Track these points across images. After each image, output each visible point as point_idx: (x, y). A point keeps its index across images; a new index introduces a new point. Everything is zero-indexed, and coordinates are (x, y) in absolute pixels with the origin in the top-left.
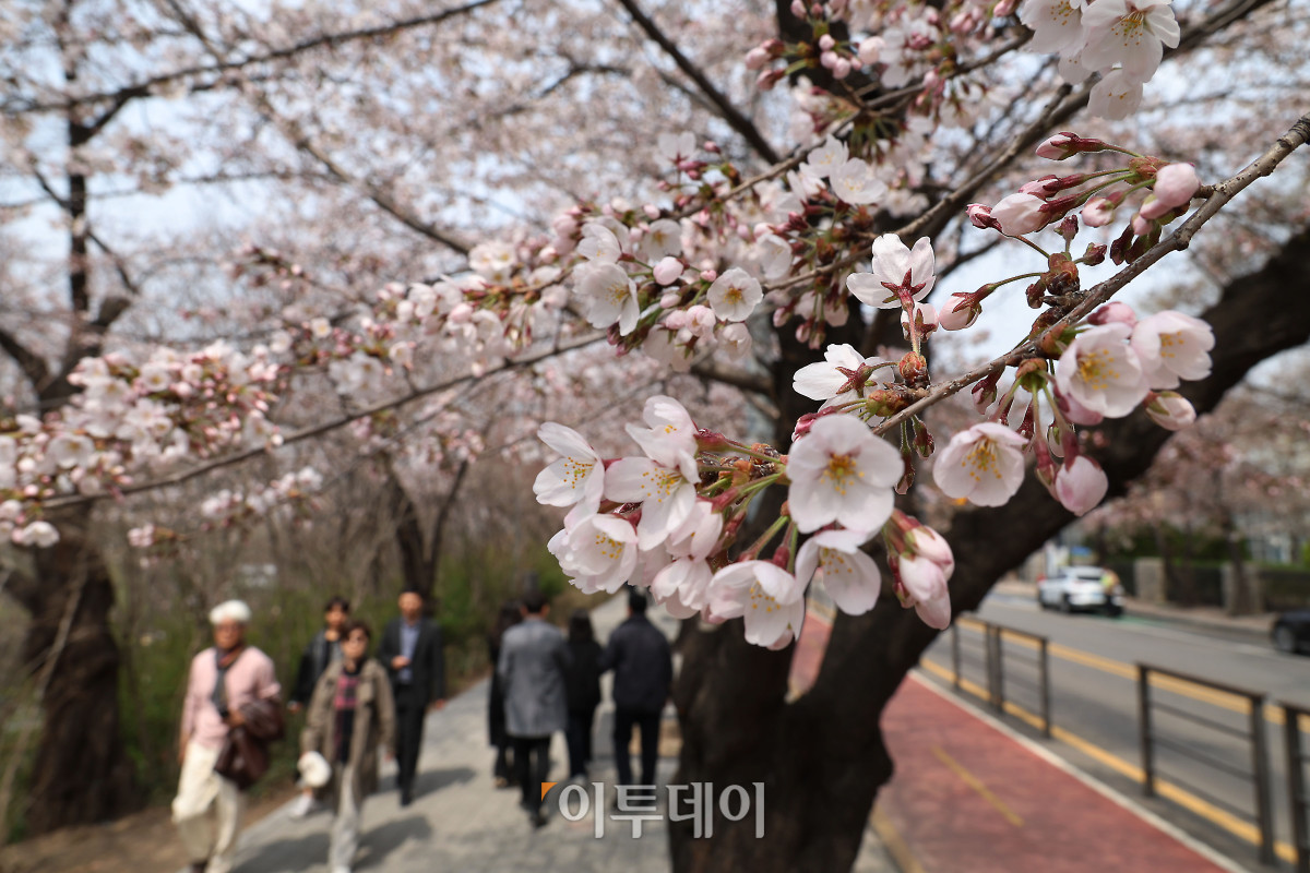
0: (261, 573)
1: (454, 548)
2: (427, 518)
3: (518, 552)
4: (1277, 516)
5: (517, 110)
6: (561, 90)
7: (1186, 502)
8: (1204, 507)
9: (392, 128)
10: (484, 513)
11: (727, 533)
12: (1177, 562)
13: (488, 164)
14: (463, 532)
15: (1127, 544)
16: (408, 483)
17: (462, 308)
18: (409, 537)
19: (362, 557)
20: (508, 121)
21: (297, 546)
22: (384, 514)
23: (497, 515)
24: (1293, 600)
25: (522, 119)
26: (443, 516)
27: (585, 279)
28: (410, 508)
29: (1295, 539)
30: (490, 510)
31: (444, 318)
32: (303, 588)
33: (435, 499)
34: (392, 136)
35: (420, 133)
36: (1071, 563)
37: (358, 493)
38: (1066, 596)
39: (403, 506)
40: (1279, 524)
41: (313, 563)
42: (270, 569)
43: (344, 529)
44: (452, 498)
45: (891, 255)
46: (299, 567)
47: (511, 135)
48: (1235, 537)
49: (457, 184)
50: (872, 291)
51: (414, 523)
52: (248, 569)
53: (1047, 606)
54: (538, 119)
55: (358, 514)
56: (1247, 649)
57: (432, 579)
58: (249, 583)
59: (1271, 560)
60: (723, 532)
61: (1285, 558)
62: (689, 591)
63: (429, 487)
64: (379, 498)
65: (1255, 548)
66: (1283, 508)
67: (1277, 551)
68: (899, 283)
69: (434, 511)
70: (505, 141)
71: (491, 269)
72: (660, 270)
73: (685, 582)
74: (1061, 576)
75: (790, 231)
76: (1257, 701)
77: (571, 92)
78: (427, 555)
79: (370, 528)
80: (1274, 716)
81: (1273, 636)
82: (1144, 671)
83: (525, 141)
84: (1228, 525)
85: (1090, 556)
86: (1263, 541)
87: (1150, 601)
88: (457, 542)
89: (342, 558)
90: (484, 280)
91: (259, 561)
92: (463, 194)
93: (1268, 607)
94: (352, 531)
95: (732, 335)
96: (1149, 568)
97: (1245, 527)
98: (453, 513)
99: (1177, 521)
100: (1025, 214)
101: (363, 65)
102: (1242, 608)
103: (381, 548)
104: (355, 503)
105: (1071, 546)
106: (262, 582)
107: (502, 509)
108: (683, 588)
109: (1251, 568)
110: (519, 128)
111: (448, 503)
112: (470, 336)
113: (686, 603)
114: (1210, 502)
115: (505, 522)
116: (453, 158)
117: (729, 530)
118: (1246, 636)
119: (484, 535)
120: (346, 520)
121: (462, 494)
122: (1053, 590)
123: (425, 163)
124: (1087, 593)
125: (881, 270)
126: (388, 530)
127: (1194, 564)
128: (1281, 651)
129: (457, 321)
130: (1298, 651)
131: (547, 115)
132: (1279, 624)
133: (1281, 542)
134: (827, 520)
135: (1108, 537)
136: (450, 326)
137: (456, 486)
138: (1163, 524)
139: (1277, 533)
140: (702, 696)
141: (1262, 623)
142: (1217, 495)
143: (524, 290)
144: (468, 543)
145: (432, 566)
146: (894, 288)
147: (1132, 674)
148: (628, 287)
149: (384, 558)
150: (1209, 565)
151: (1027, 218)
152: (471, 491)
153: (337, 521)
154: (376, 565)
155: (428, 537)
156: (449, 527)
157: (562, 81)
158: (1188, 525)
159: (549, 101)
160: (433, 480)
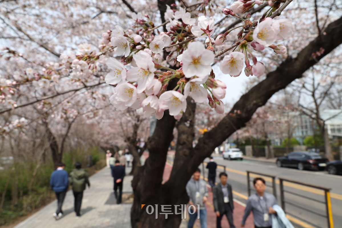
0: (8, 159)
1: (67, 149)
2: (59, 141)
3: (86, 150)
4: (277, 134)
5: (85, 23)
6: (97, 18)
7: (257, 131)
8: (261, 133)
9: (48, 27)
10: (76, 140)
11: (163, 89)
12: (255, 146)
13: (76, 39)
14: (70, 145)
15: (244, 142)
16: (53, 131)
17: (76, 60)
18: (54, 146)
19: (40, 153)
20: (82, 27)
21: (20, 150)
22: (46, 140)
23: (80, 140)
24: (280, 154)
25: (86, 26)
26: (64, 140)
27: (114, 41)
28: (54, 138)
29: (281, 140)
30: (78, 138)
31: (71, 64)
32: (22, 163)
33: (62, 136)
34: (47, 30)
35: (55, 29)
36: (230, 148)
37: (38, 134)
38: (230, 156)
39: (52, 138)
40: (277, 136)
41: (25, 155)
42: (11, 158)
43: (34, 145)
44: (66, 135)
45: (203, 21)
46: (20, 156)
47: (83, 31)
48: (268, 140)
49: (67, 44)
50: (198, 32)
51: (55, 142)
52: (4, 158)
53: (225, 159)
54: (90, 26)
55: (38, 141)
56: (271, 166)
57: (61, 158)
58: (5, 162)
59: (276, 145)
60: (161, 88)
61: (279, 144)
62: (153, 103)
63: (59, 133)
64: (44, 136)
65: (272, 142)
66: (278, 132)
67: (277, 143)
68: (205, 29)
69: (61, 139)
70: (81, 32)
71: (84, 51)
72: (136, 38)
73: (152, 101)
74: (228, 151)
75: (170, 34)
76: (274, 178)
77: (100, 18)
78: (59, 151)
79: (42, 144)
80: (277, 182)
81: (276, 163)
82: (248, 173)
83: (87, 32)
84: (266, 137)
85: (235, 146)
86: (274, 140)
87: (249, 156)
88: (68, 148)
89: (34, 153)
90: (82, 54)
91: (8, 156)
92: (69, 47)
93: (275, 156)
94: (37, 145)
95: (156, 57)
96: (249, 148)
97: (271, 137)
98: (67, 140)
99: (255, 136)
100: (239, 6)
101: (38, 5)
102: (270, 157)
103: (45, 150)
104: (37, 138)
105: (231, 143)
106: (8, 162)
107: (81, 138)
108: (151, 103)
109: (271, 147)
110: (85, 28)
111: (65, 137)
112: (79, 68)
113: (152, 106)
114: (262, 131)
115: (82, 142)
116: (66, 37)
117: (163, 88)
118: (271, 163)
119: (76, 146)
120: (35, 143)
121: (69, 134)
122: (226, 154)
123: (57, 38)
124: (234, 155)
125: (201, 25)
126: (47, 145)
127: (259, 147)
128: (278, 166)
129: (75, 64)
130: (282, 166)
131: (93, 25)
132: (278, 160)
133: (277, 141)
134: (193, 75)
135: (239, 141)
136: (72, 65)
137: (68, 132)
138: (252, 137)
139: (277, 138)
140: (139, 184)
141: (274, 160)
142: (264, 129)
143: (94, 56)
144: (71, 148)
145: (61, 155)
146: (204, 30)
147: (245, 174)
148: (127, 43)
149: (46, 153)
150: (262, 147)
151: (240, 8)
152: (72, 133)
153: (32, 143)
154: (44, 155)
155: (60, 147)
156: (66, 144)
157: (97, 15)
158: (257, 137)
159: (94, 21)
160: (61, 130)
